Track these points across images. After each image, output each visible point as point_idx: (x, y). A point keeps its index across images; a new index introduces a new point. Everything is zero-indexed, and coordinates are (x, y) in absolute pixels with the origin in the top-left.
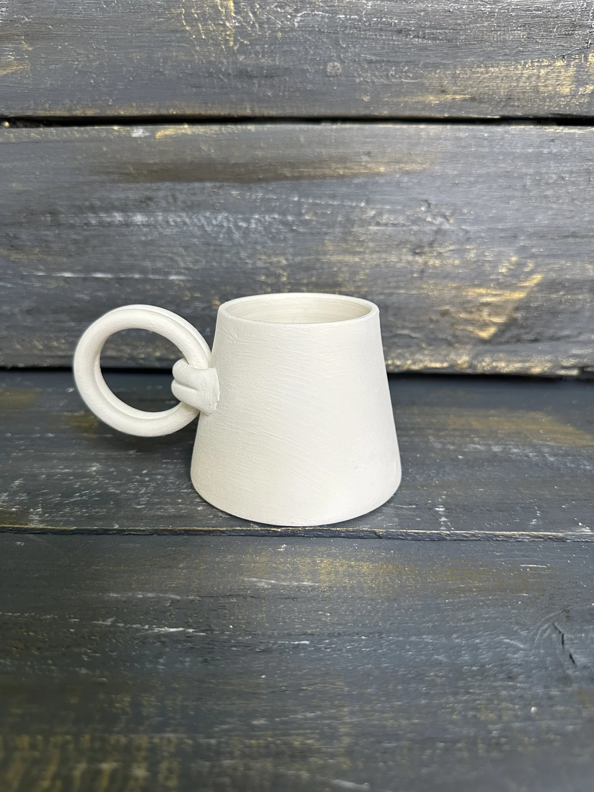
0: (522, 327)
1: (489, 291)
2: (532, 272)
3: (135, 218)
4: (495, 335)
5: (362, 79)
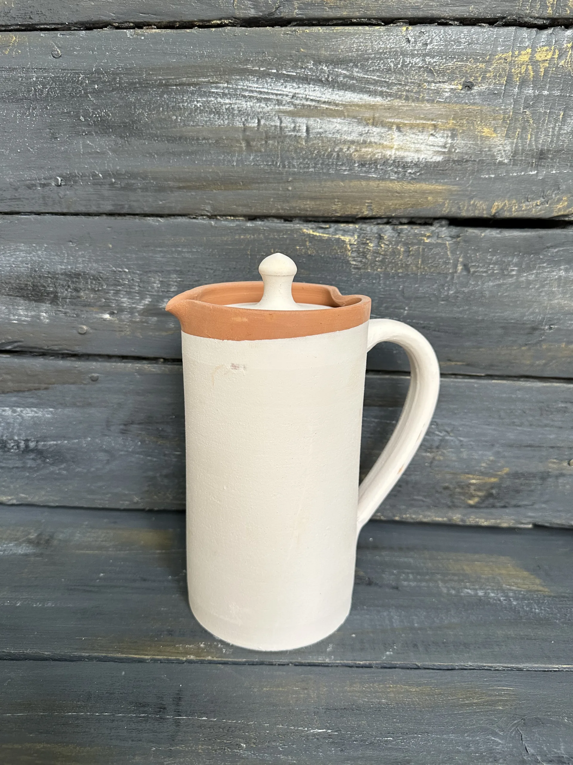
0: (495, 498)
1: (474, 476)
2: (503, 467)
4: (478, 503)
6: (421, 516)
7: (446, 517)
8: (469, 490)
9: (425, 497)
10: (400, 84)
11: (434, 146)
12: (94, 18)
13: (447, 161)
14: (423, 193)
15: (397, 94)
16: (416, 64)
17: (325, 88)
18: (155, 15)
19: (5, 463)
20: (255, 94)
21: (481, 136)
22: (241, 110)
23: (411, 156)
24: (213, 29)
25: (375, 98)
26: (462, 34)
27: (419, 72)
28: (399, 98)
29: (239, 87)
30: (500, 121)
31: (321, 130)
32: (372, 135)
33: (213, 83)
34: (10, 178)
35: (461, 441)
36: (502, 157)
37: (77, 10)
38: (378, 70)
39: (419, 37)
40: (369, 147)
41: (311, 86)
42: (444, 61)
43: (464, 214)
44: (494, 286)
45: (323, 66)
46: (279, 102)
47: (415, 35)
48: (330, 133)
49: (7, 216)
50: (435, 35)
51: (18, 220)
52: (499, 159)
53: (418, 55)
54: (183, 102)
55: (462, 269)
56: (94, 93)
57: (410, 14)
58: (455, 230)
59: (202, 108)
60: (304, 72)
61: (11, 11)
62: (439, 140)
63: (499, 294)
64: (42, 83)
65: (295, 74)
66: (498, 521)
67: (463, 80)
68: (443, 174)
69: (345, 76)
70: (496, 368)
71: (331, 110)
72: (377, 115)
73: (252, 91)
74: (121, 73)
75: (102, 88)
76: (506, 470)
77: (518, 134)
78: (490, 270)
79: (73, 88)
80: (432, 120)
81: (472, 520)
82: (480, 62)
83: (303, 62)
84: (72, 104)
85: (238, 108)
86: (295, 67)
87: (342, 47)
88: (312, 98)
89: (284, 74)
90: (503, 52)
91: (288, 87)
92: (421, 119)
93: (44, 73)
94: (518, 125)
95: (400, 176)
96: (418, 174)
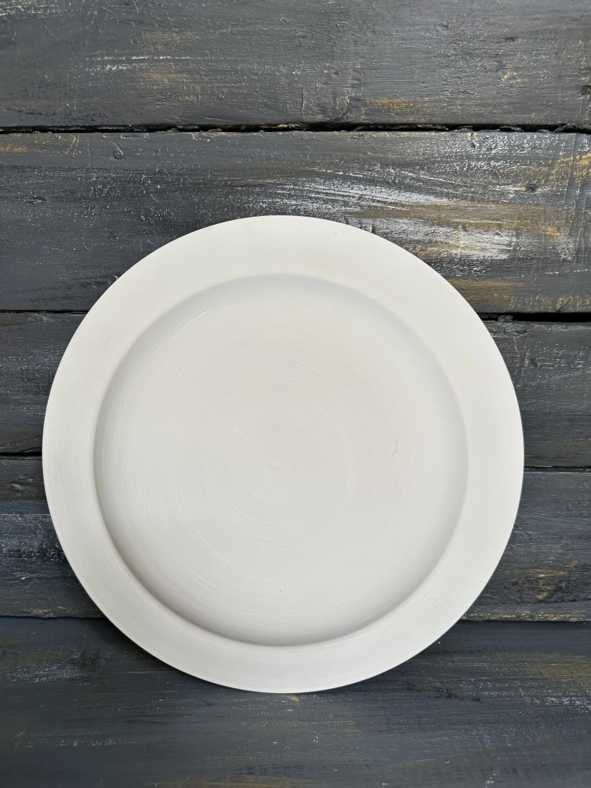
6: (489, 614)
7: (515, 614)
8: (538, 585)
9: (493, 594)
10: (466, 186)
11: (500, 244)
12: (159, 120)
13: (511, 259)
14: (489, 290)
15: (462, 196)
16: (481, 167)
17: (392, 190)
18: (221, 118)
19: (43, 574)
20: (321, 196)
21: (545, 235)
22: (307, 211)
23: (477, 255)
24: (281, 133)
25: (441, 199)
26: (525, 140)
27: (484, 175)
28: (464, 199)
29: (306, 189)
30: (563, 221)
31: (386, 231)
32: (437, 234)
33: (280, 184)
34: (64, 276)
35: (530, 535)
36: (565, 255)
37: (142, 113)
38: (444, 173)
39: (484, 142)
40: (435, 247)
41: (378, 187)
42: (509, 164)
43: (529, 310)
44: (561, 379)
45: (389, 168)
46: (346, 204)
47: (479, 141)
48: (396, 233)
49: (58, 315)
50: (499, 141)
51: (70, 319)
52: (563, 257)
53: (483, 159)
54: (248, 203)
55: (529, 363)
56: (156, 192)
57: (474, 121)
58: (521, 326)
59: (268, 209)
60: (371, 174)
61: (73, 113)
62: (504, 239)
63: (566, 387)
64: (101, 182)
65: (362, 176)
66: (568, 616)
67: (527, 182)
68: (509, 271)
69: (412, 178)
70: (563, 460)
71: (398, 210)
72: (443, 215)
73: (319, 193)
74: (185, 174)
75: (165, 188)
76: (575, 563)
77: (581, 233)
78: (557, 363)
79: (135, 188)
80: (498, 220)
81: (540, 616)
82: (542, 166)
83: (370, 164)
84: (132, 203)
85: (304, 209)
86: (362, 169)
87: (409, 151)
88: (378, 199)
89: (351, 176)
90: (564, 156)
91: (355, 189)
92: (487, 219)
93: (104, 173)
94: (580, 224)
95: (466, 273)
96: (484, 271)
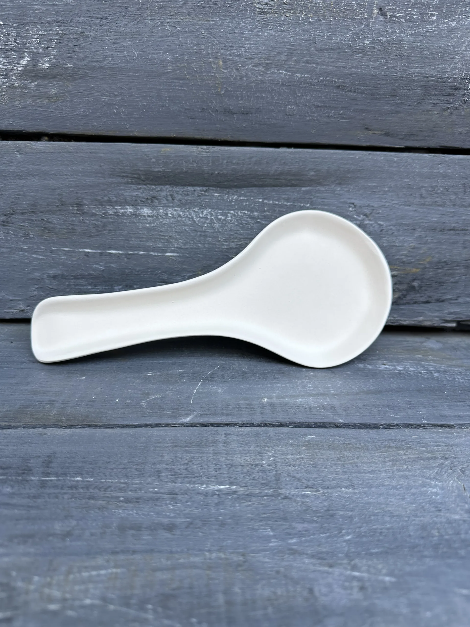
0: (417, 292)
3: (142, 210)
5: (310, 118)
